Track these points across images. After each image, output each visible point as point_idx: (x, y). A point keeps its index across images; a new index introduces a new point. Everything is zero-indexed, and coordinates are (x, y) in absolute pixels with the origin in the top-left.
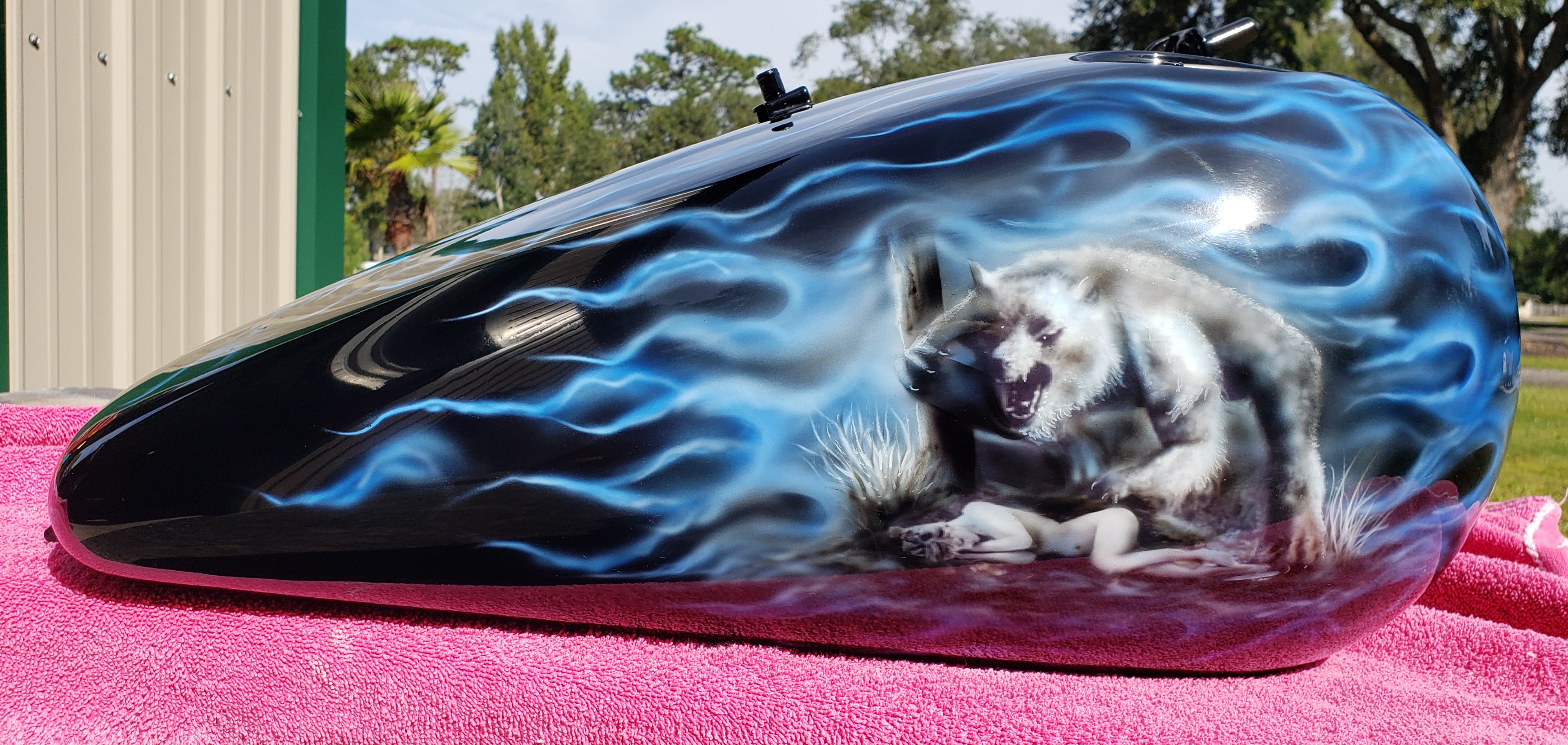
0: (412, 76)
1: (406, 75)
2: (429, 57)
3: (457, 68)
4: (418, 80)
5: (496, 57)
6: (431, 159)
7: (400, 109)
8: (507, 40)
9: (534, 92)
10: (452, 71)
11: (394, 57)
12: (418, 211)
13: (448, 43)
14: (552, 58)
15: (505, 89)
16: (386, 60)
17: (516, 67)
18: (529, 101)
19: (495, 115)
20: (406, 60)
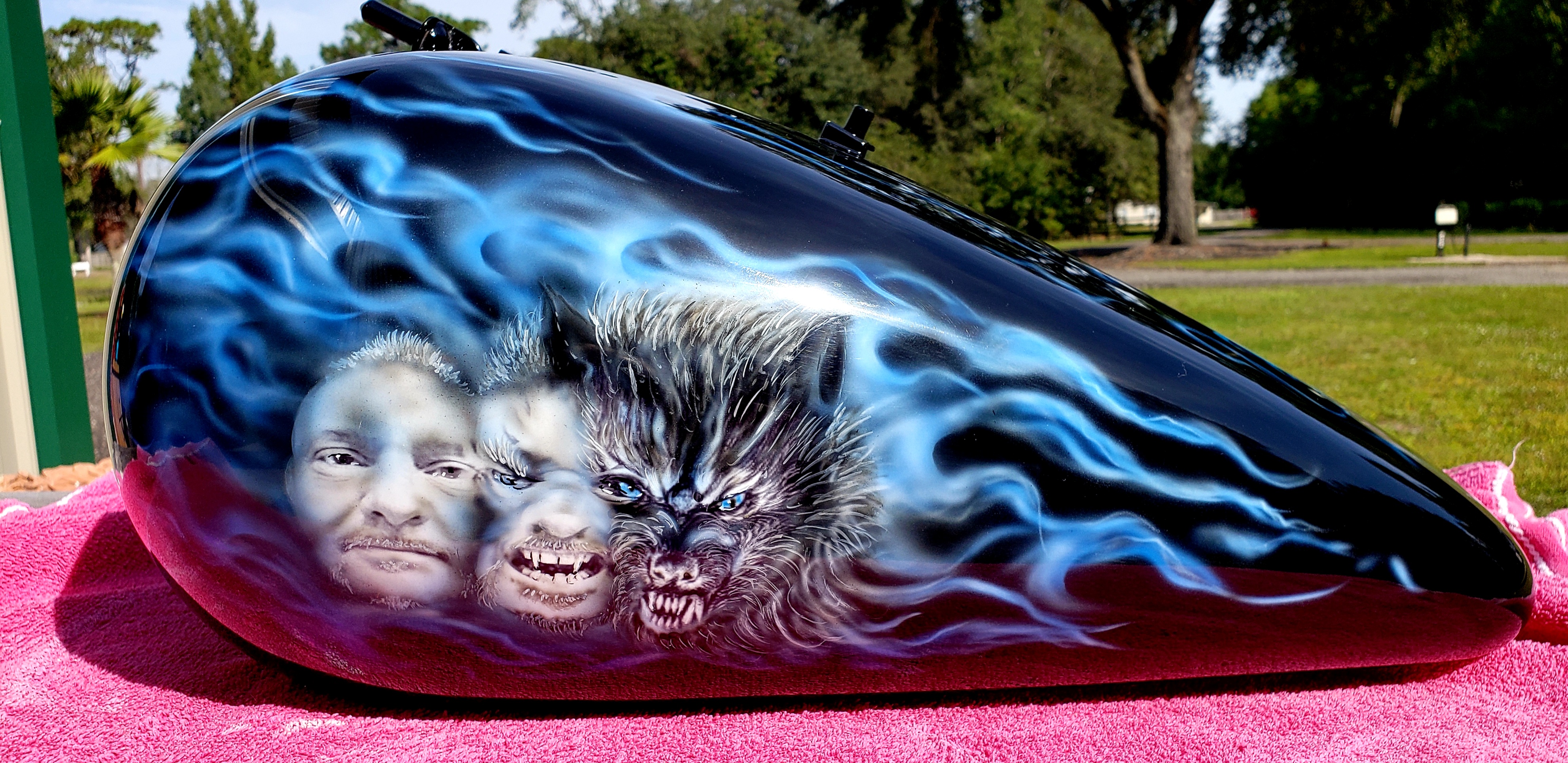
0: (99, 61)
1: (93, 60)
2: (117, 40)
3: (150, 50)
4: (107, 65)
5: (193, 35)
6: (137, 151)
7: (93, 98)
8: (203, 18)
9: (240, 71)
10: (145, 53)
11: (76, 41)
12: (128, 208)
13: (136, 24)
14: (255, 33)
15: (208, 70)
16: (66, 45)
17: (217, 45)
18: (234, 81)
19: (200, 98)
20: (91, 43)
